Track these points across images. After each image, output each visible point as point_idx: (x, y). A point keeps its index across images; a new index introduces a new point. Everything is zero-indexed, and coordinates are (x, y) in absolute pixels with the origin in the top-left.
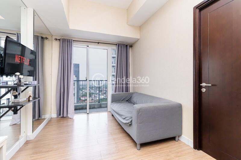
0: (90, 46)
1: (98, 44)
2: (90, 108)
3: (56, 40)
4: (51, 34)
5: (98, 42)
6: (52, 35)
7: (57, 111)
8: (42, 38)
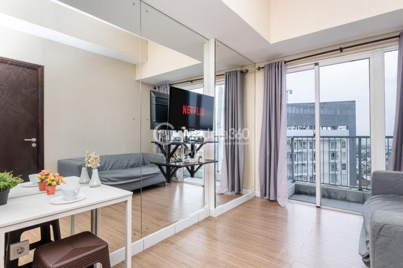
0: (321, 63)
1: (341, 51)
2: (323, 196)
3: (259, 70)
4: (252, 63)
5: (339, 48)
6: (255, 63)
7: (261, 188)
8: (242, 72)
